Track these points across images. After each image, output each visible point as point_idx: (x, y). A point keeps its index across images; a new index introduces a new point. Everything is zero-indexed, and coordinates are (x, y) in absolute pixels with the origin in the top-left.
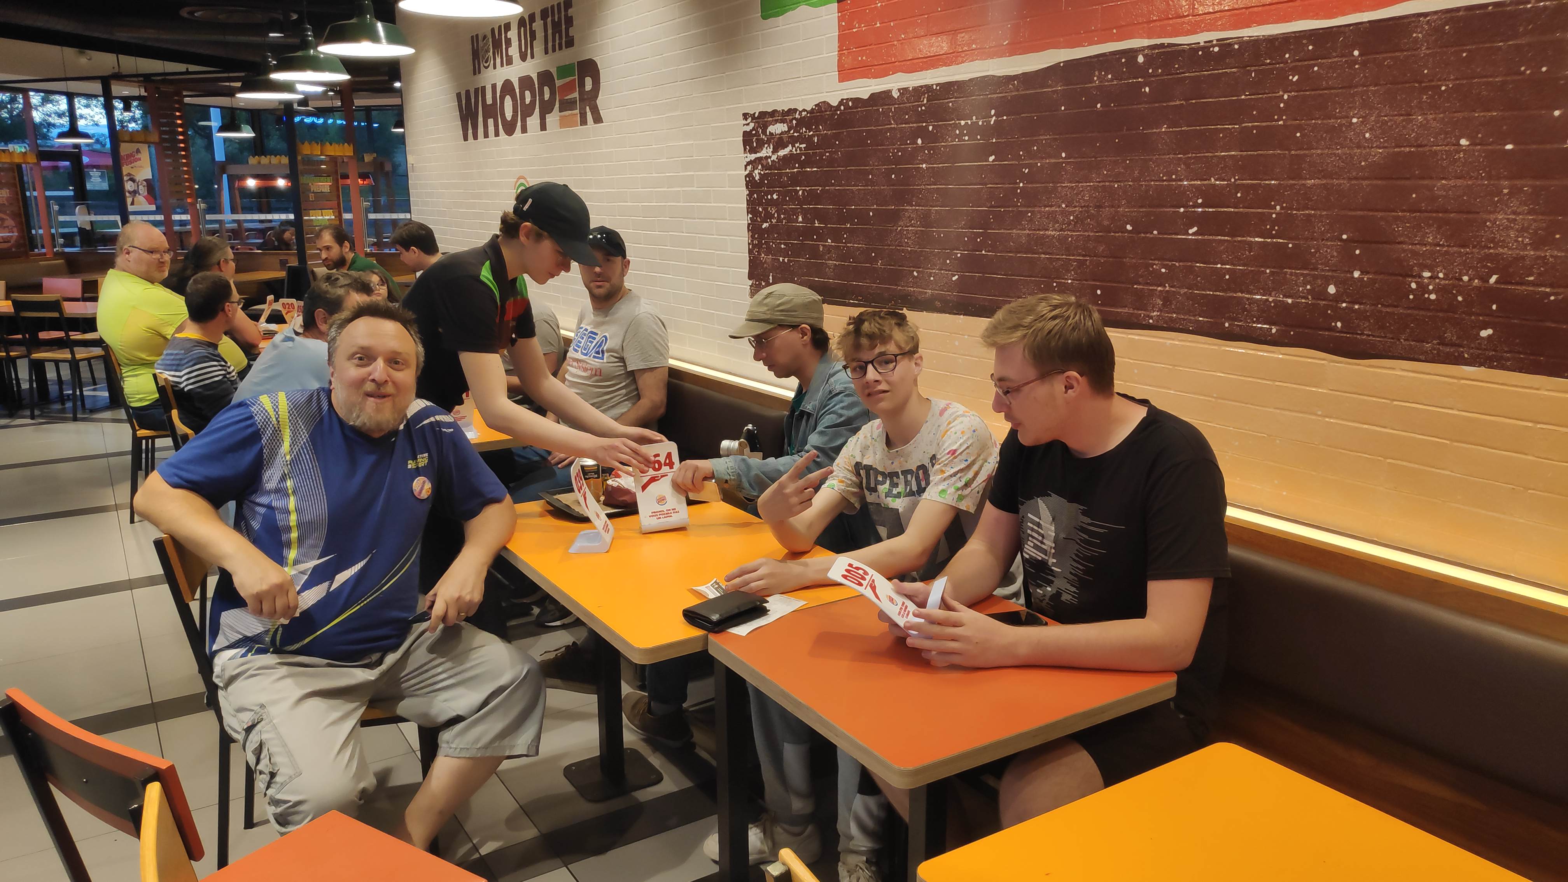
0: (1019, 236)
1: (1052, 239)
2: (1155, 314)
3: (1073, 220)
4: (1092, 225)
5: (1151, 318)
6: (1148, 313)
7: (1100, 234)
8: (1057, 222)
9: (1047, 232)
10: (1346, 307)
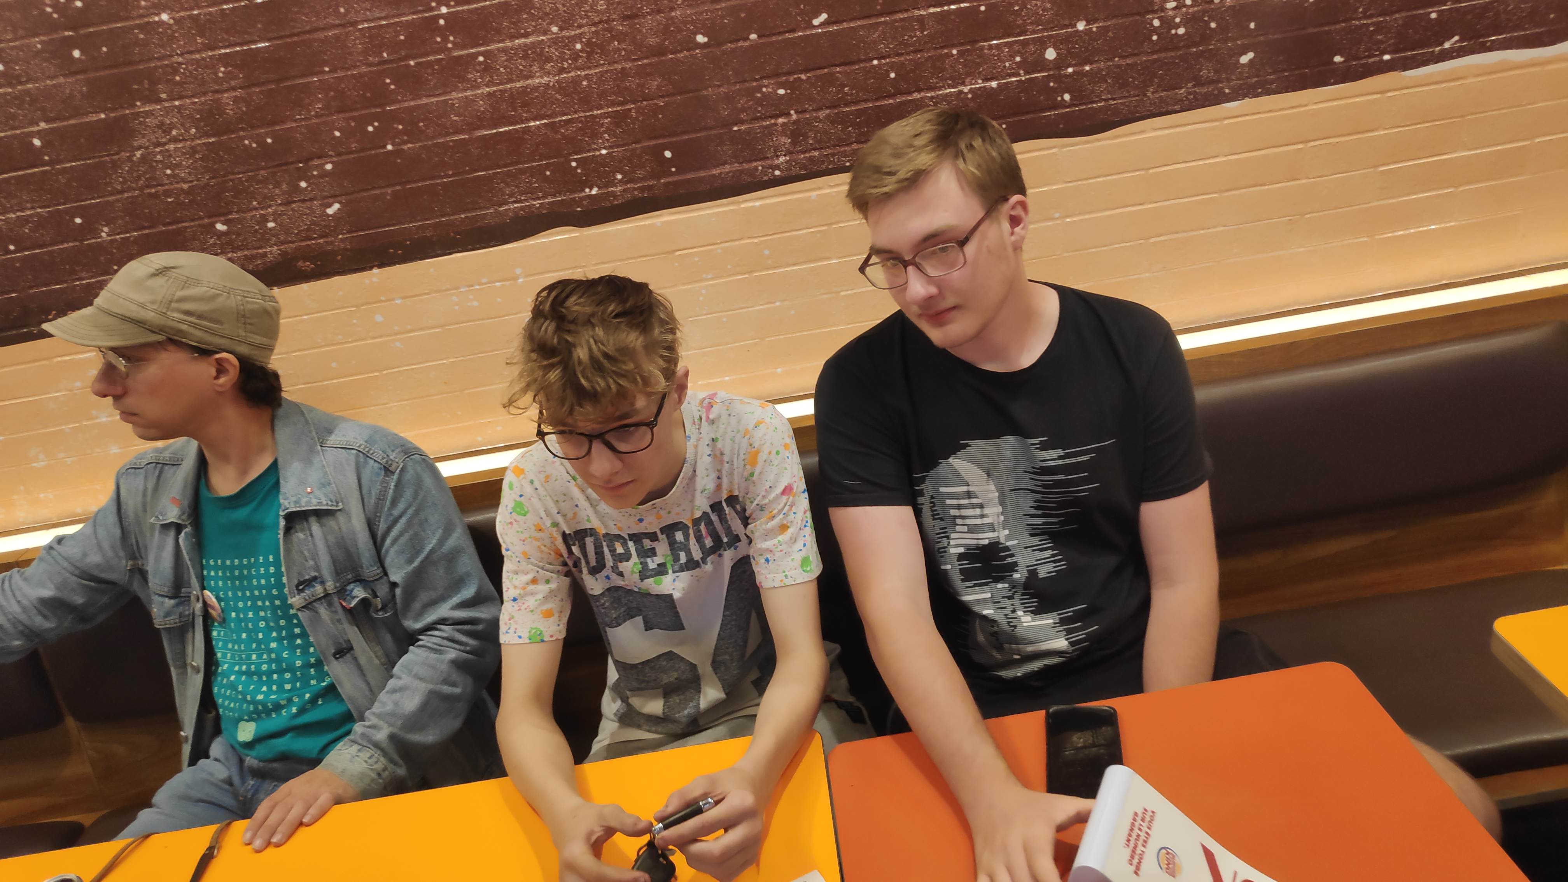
0: (469, 101)
1: (545, 92)
2: (781, 159)
3: (582, 51)
4: (624, 49)
5: (777, 167)
6: (769, 162)
7: (645, 61)
8: (549, 59)
9: (530, 81)
10: (1074, 71)
